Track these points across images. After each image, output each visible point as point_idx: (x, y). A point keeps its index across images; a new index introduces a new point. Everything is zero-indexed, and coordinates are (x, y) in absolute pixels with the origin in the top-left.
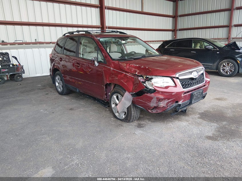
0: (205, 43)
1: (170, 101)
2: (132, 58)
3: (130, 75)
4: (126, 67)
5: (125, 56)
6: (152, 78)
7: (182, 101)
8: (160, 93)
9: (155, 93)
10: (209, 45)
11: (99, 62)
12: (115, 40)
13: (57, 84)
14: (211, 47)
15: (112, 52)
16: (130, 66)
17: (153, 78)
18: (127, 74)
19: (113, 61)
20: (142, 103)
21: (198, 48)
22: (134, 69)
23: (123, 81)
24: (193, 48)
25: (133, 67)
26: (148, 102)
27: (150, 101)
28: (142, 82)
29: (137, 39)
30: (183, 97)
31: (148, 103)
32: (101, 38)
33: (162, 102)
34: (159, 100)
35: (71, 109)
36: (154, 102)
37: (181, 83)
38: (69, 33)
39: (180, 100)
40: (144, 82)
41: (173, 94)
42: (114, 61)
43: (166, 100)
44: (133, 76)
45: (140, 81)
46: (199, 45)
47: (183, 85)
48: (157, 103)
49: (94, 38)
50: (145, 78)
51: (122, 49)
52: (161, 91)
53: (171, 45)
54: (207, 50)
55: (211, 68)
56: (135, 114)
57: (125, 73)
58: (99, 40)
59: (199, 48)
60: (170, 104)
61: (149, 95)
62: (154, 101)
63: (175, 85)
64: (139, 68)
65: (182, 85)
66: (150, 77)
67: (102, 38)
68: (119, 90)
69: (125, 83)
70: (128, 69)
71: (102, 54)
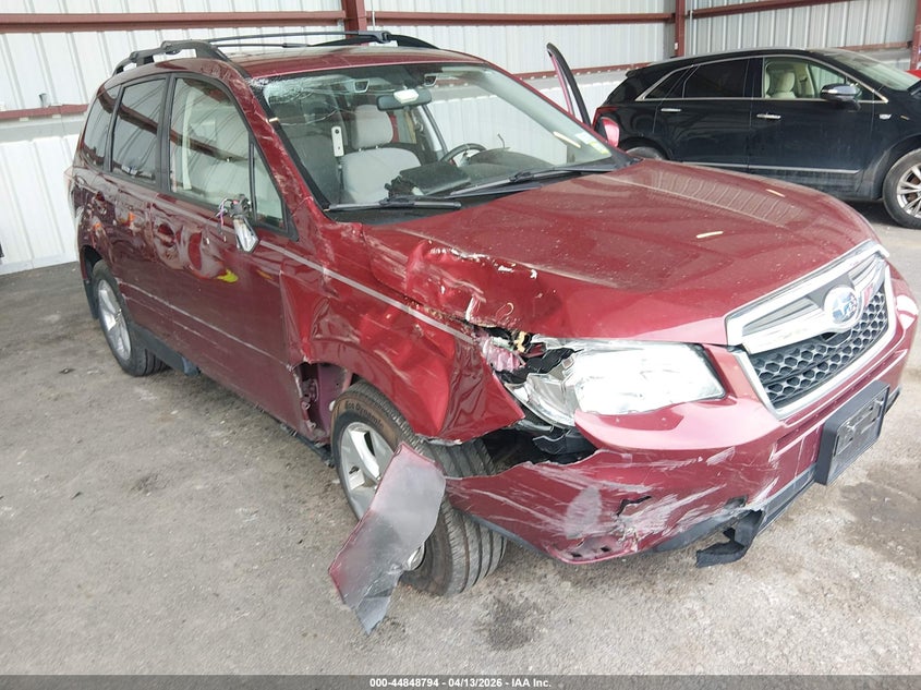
0: (816, 70)
1: (696, 504)
2: (448, 192)
3: (429, 315)
4: (407, 265)
5: (412, 186)
6: (565, 354)
7: (769, 488)
8: (627, 461)
9: (592, 462)
10: (842, 81)
11: (263, 227)
12: (361, 86)
13: (110, 322)
14: (853, 89)
15: (364, 149)
16: (427, 261)
17: (572, 351)
18: (410, 310)
19: (330, 227)
20: (509, 510)
21: (787, 95)
22: (452, 281)
23: (390, 355)
24: (767, 97)
25: (447, 266)
26: (545, 513)
27: (562, 510)
28: (503, 374)
29: (489, 73)
30: (775, 467)
31: (549, 520)
32: (272, 79)
33: (637, 515)
34: (622, 504)
35: (145, 484)
36: (587, 513)
37: (763, 370)
38: (134, 58)
39: (758, 488)
40: (518, 378)
41: (712, 460)
42: (340, 225)
43: (668, 499)
44: (445, 328)
45: (489, 369)
46: (790, 81)
47: (772, 386)
48: (603, 519)
49: (231, 84)
50: (521, 349)
51: (417, 131)
52: (628, 451)
53: (663, 89)
54: (832, 105)
55: (852, 187)
56: (474, 557)
57: (398, 305)
58: (259, 93)
59: (791, 96)
60: (688, 515)
61: (547, 470)
62: (584, 510)
63: (720, 391)
64: (483, 274)
65: (764, 385)
66: (552, 344)
67: (280, 78)
68: (369, 410)
69: (404, 368)
70: (418, 279)
71: (274, 181)
